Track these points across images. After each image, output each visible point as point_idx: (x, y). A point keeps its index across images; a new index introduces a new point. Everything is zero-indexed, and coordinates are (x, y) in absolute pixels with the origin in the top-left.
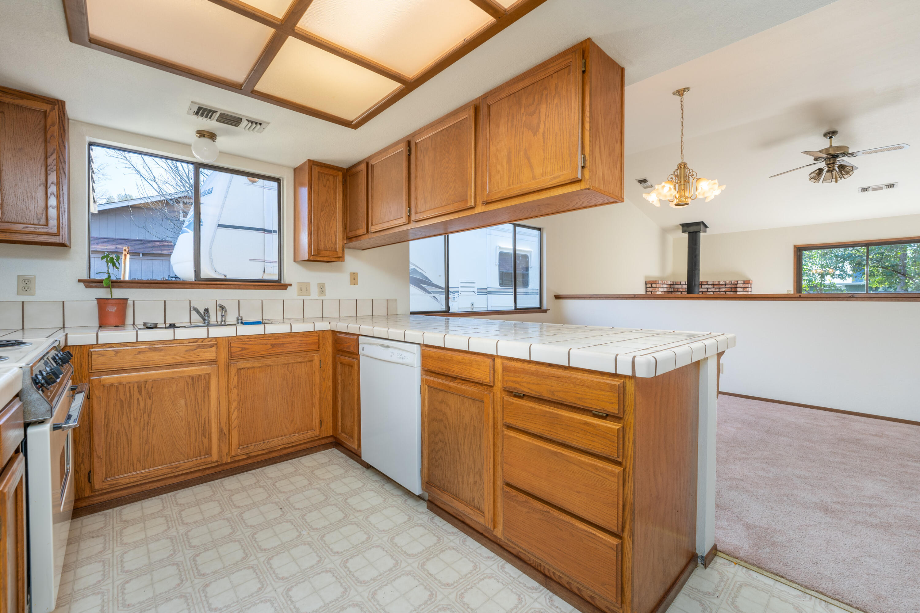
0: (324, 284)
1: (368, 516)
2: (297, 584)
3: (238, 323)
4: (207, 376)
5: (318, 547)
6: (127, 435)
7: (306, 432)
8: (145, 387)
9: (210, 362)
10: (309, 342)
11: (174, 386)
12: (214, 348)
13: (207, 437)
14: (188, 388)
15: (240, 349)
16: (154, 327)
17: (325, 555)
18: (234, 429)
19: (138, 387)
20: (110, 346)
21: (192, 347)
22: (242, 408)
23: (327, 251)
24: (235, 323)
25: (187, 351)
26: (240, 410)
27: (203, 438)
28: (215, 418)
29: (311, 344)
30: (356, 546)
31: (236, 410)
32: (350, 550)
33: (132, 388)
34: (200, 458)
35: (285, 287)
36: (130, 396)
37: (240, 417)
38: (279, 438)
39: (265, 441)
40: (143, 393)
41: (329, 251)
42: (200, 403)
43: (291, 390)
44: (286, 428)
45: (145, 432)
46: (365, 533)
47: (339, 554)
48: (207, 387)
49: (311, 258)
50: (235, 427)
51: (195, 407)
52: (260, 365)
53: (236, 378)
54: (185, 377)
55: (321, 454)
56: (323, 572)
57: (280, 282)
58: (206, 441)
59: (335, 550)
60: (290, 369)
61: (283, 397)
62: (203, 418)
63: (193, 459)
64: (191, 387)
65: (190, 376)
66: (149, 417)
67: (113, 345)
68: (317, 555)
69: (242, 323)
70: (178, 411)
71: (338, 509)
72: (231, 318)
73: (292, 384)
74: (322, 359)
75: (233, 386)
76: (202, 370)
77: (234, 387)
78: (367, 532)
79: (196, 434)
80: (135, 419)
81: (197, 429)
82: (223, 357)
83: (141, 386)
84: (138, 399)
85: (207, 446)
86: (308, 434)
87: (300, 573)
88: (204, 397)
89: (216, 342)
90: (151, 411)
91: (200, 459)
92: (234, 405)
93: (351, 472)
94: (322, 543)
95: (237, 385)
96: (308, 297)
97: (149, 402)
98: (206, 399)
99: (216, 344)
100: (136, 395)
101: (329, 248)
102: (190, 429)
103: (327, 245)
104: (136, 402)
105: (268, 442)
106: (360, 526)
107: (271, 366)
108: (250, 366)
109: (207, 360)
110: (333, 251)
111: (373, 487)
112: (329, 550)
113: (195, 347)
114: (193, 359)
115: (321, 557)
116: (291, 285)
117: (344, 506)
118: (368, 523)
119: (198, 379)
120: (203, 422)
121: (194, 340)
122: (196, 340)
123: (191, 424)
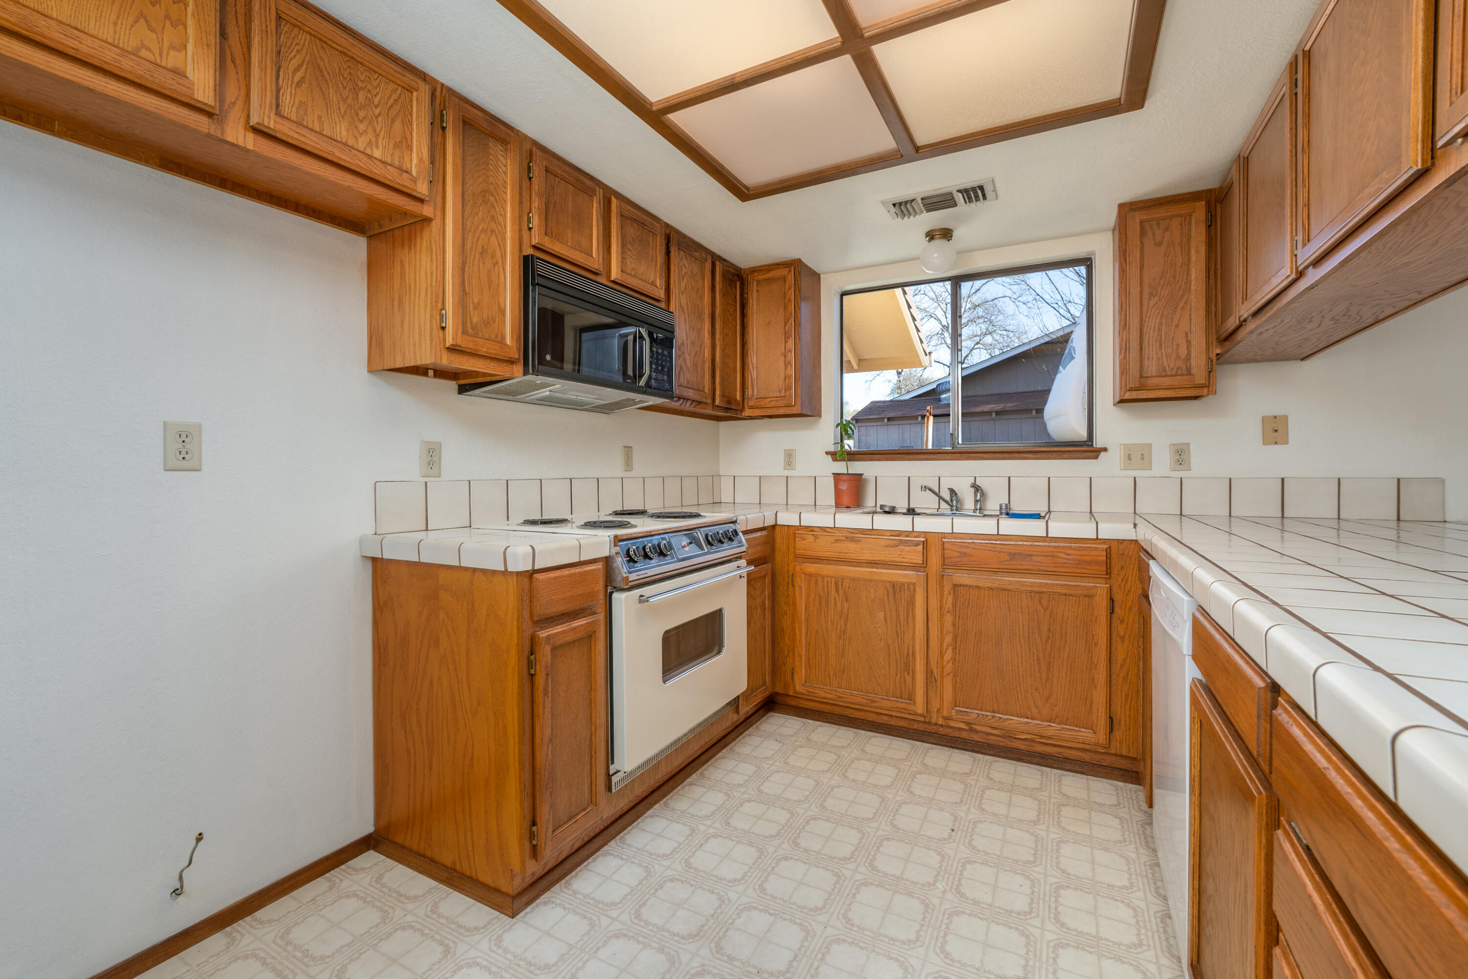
0: (1188, 445)
1: (1068, 945)
2: (853, 943)
3: (1001, 513)
4: (911, 587)
5: (933, 921)
6: (824, 639)
7: (1077, 729)
8: (842, 585)
9: (914, 567)
10: (1085, 558)
11: (872, 591)
12: (921, 547)
13: (911, 675)
14: (888, 599)
15: (957, 554)
16: (892, 511)
17: (927, 942)
18: (946, 676)
19: (835, 584)
20: (811, 529)
21: (893, 542)
22: (960, 646)
23: (1167, 376)
24: (998, 513)
25: (887, 546)
26: (957, 651)
27: (906, 673)
28: (920, 650)
29: (1090, 563)
30: (985, 972)
31: (950, 648)
32: (969, 968)
33: (829, 584)
34: (901, 700)
35: (1095, 454)
36: (828, 593)
37: (957, 660)
38: (1021, 719)
39: (997, 715)
40: (840, 593)
41: (1171, 376)
42: (902, 623)
43: (1047, 641)
44: (1036, 707)
45: (841, 641)
46: (1025, 967)
47: (946, 958)
48: (911, 603)
49: (1128, 396)
50: (948, 674)
51: (896, 626)
52: (990, 585)
53: (950, 598)
54: (885, 581)
55: (1111, 785)
56: (898, 960)
57: (1092, 445)
58: (909, 679)
59: (948, 948)
60: (1045, 602)
61: (1030, 649)
62: (906, 646)
63: (892, 699)
64: (891, 596)
65: (890, 582)
66: (846, 624)
67: (815, 529)
68: (919, 931)
69: (1007, 514)
70: (876, 626)
71: (1029, 891)
72: (992, 506)
73: (1049, 630)
74: (1118, 597)
75: (946, 610)
76: (905, 576)
77: (948, 612)
78: (1029, 969)
79: (897, 664)
80: (832, 622)
81: (898, 659)
82: (935, 561)
83: (838, 582)
84: (835, 598)
85: (911, 688)
86: (1081, 734)
87: (872, 935)
88: (908, 616)
89: (923, 539)
90: (847, 616)
91: (901, 702)
92: (948, 639)
93: (1132, 847)
94: (946, 921)
95: (951, 608)
96: (1146, 473)
97: (846, 605)
98: (910, 619)
99: (923, 542)
100: (833, 594)
101: (1172, 369)
102: (889, 655)
103: (1166, 364)
104: (833, 602)
105: (1000, 718)
106: (1031, 948)
107: (1008, 590)
108: (974, 584)
109: (912, 563)
110: (1182, 375)
111: (1142, 905)
112: (941, 940)
113: (896, 543)
114: (894, 559)
115: (921, 939)
116: (1105, 450)
117: (1045, 895)
118: (1052, 955)
119: (900, 588)
120: (906, 652)
121: (897, 533)
122: (900, 533)
123: (891, 648)
